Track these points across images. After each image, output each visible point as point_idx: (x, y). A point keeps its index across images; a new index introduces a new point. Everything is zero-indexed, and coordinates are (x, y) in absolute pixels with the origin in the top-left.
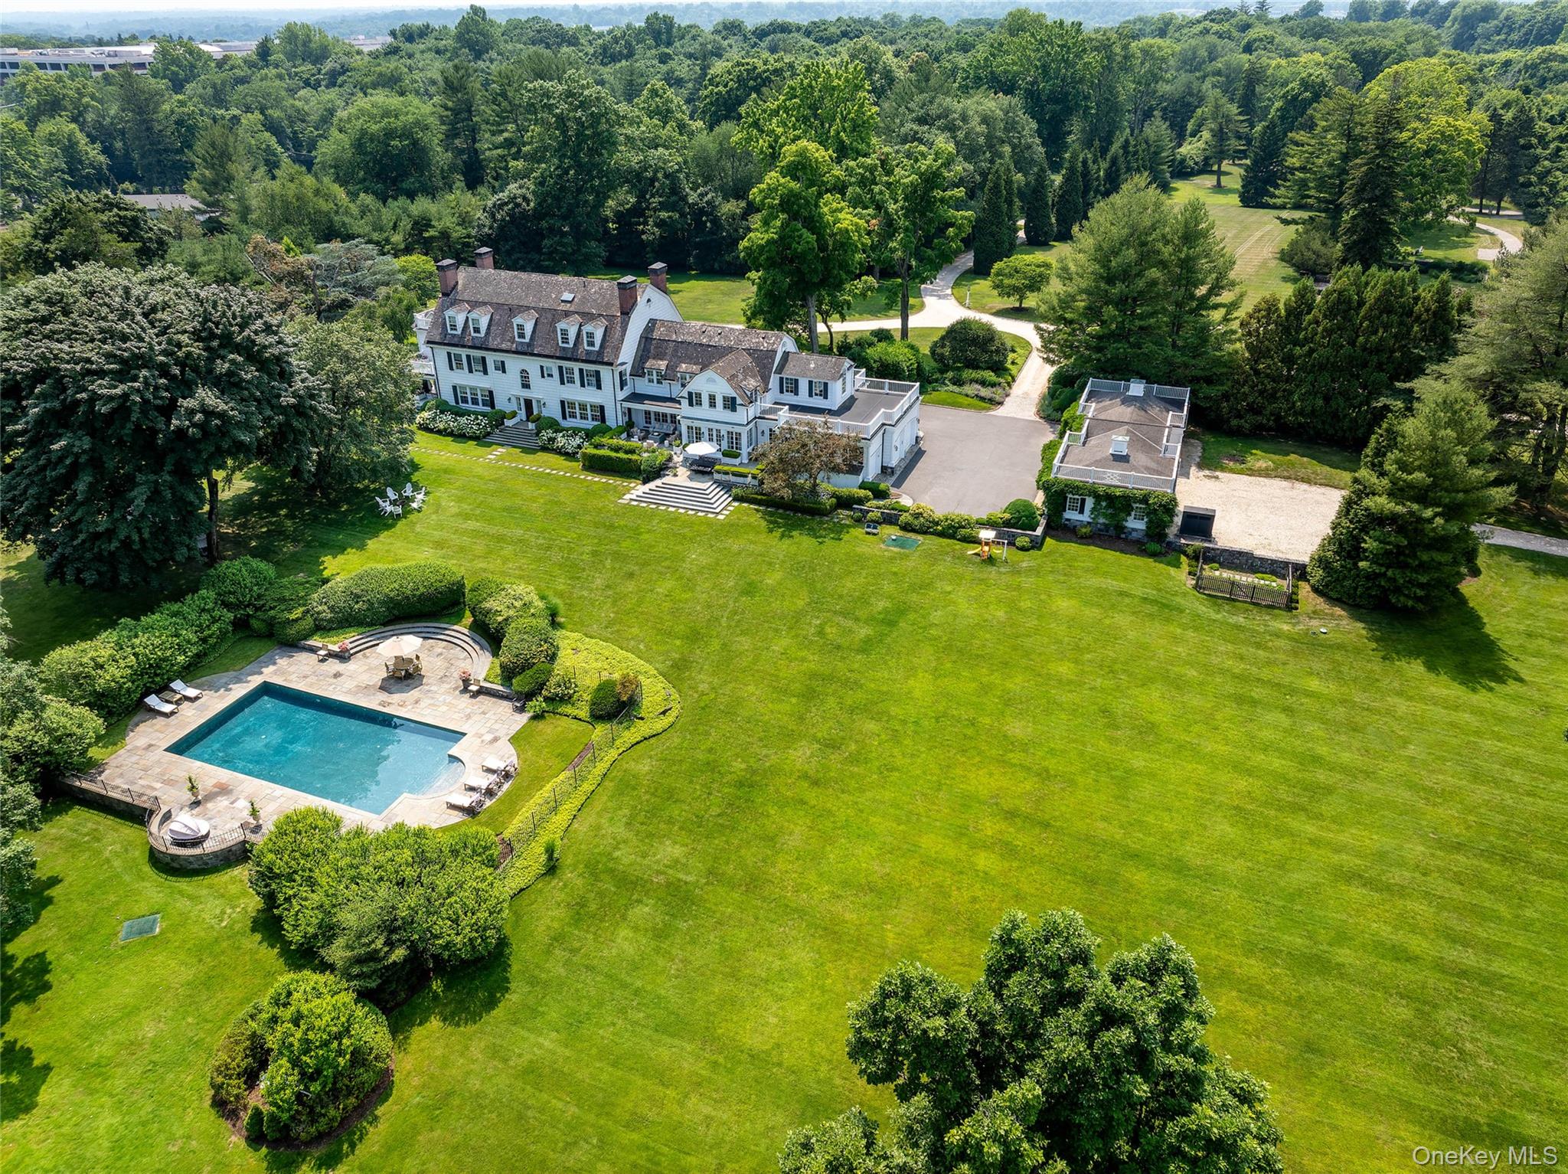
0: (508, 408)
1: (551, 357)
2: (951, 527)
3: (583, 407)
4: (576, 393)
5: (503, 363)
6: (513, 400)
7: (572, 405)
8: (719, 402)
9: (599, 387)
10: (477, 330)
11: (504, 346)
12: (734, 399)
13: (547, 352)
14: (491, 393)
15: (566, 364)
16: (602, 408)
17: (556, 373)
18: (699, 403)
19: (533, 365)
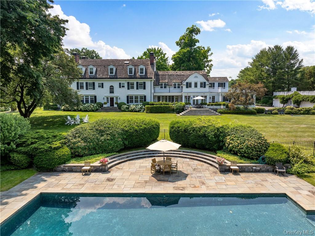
0: (103, 102)
1: (125, 78)
2: (306, 111)
3: (136, 97)
4: (134, 92)
5: (102, 84)
6: (105, 99)
7: (132, 97)
8: (199, 85)
9: (144, 88)
10: (91, 73)
11: (104, 77)
12: (205, 83)
13: (123, 77)
14: (95, 97)
15: (131, 81)
16: (145, 97)
17: (126, 85)
18: (190, 86)
19: (116, 84)
